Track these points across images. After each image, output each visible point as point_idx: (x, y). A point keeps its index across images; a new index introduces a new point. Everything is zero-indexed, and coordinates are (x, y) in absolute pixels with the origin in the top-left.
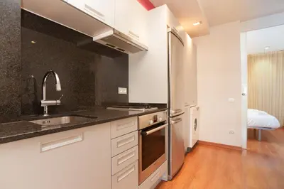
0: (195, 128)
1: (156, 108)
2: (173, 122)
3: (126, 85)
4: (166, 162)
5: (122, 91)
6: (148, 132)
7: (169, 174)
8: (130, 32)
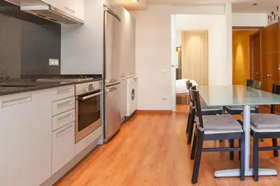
0: (133, 98)
1: (92, 79)
2: (108, 90)
3: (58, 57)
4: (102, 127)
5: (53, 62)
6: (84, 98)
7: (104, 138)
8: (66, 8)
